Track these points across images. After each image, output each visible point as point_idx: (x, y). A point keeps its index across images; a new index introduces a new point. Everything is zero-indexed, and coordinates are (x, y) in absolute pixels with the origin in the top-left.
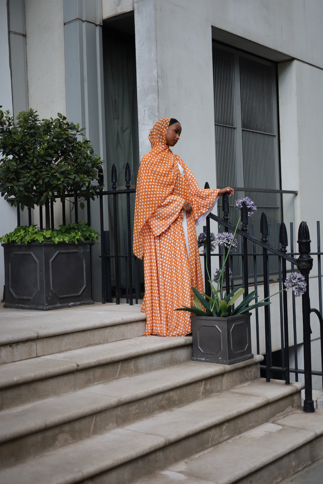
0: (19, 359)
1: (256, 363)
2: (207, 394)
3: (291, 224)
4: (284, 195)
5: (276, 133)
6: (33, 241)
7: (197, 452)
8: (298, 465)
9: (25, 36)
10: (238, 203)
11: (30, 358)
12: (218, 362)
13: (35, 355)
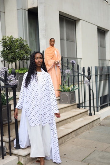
1: (76, 104)
2: (65, 111)
3: (81, 68)
4: (78, 59)
5: (75, 41)
7: (65, 124)
8: (89, 127)
10: (71, 61)
12: (67, 104)
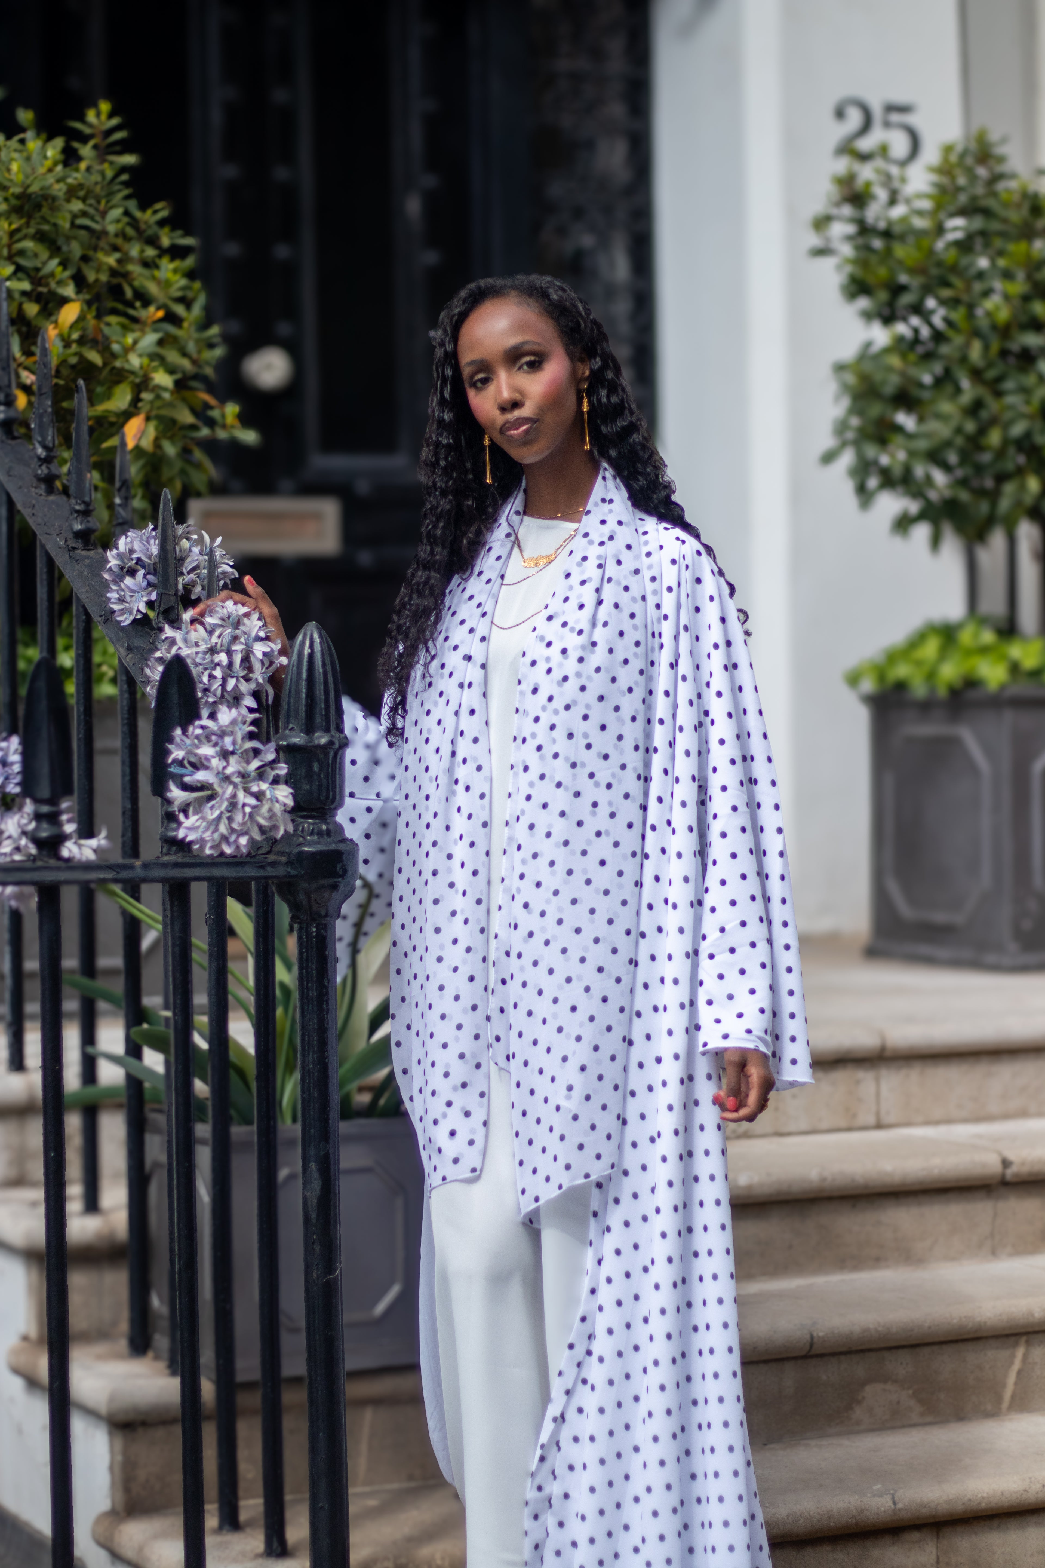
0: (803, 1126)
6: (971, 683)
11: (849, 1129)
13: (871, 1120)
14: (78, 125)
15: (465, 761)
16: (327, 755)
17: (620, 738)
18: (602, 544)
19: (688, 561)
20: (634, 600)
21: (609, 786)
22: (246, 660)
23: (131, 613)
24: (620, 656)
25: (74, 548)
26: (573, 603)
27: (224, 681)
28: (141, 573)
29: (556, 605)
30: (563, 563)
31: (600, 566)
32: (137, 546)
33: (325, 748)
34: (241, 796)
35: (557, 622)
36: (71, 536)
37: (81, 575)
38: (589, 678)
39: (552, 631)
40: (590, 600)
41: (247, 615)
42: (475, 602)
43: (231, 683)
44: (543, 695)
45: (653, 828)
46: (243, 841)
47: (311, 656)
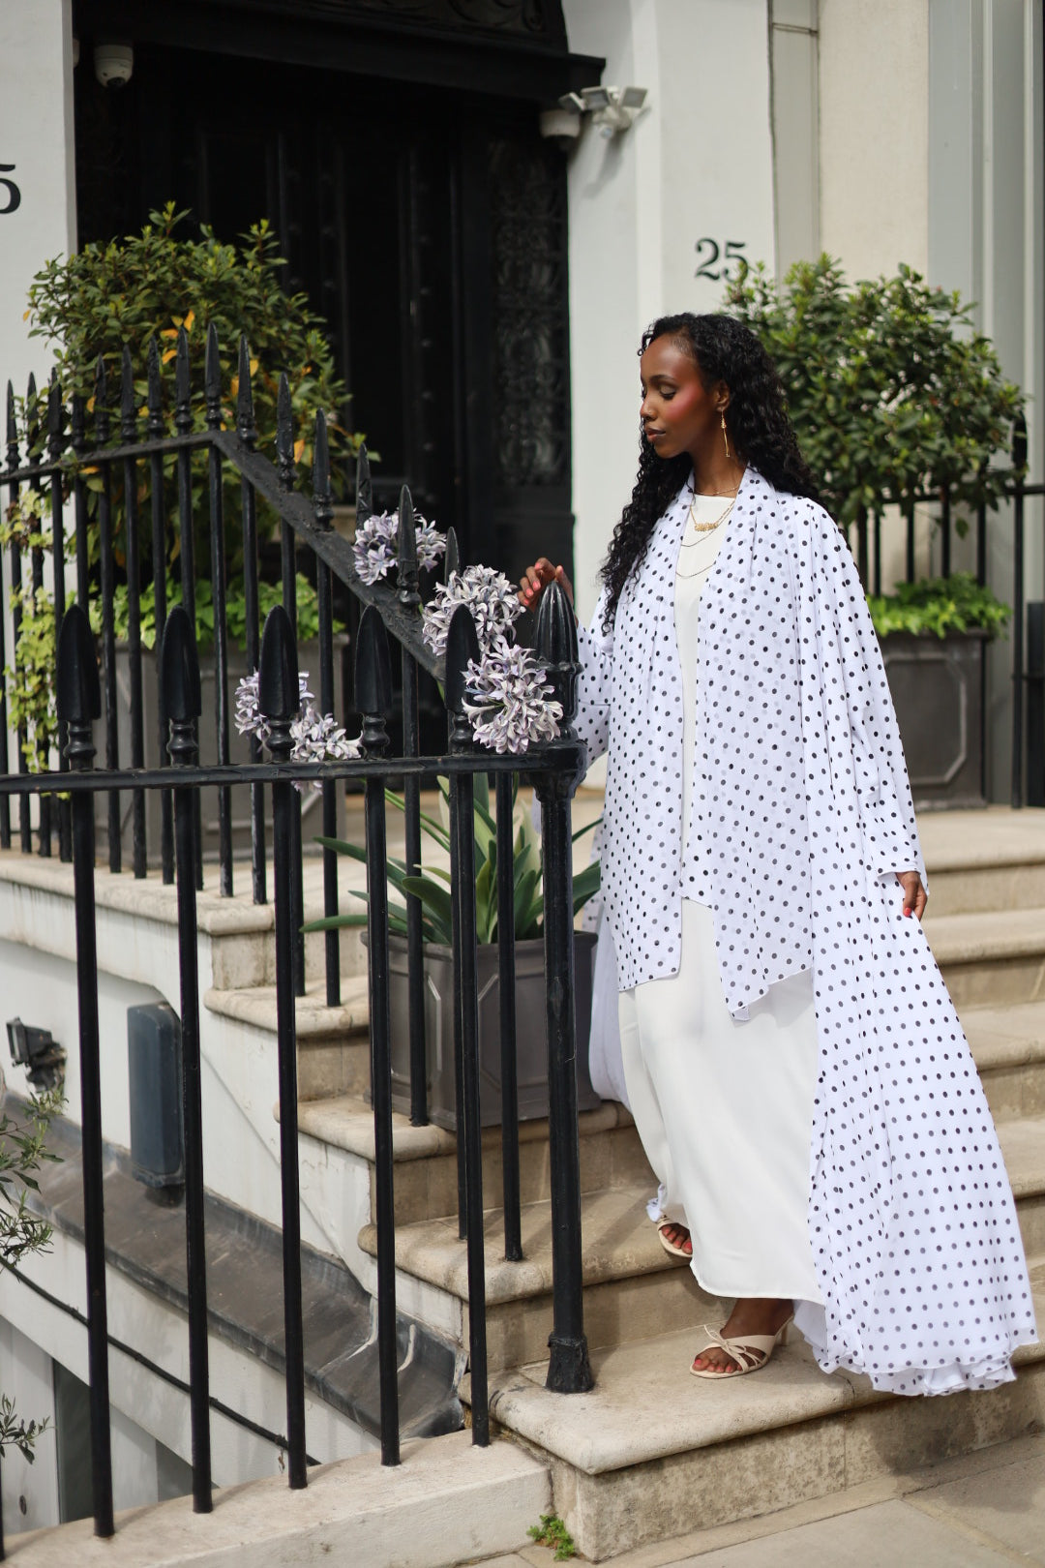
9: (814, 33)
14: (245, 236)
15: (661, 674)
16: (568, 679)
17: (779, 655)
18: (752, 513)
19: (817, 522)
20: (780, 553)
21: (774, 691)
22: (498, 607)
23: (373, 576)
24: (772, 596)
25: (318, 530)
26: (735, 559)
27: (486, 624)
28: (382, 548)
29: (722, 563)
30: (724, 530)
31: (752, 530)
32: (378, 527)
33: (566, 673)
34: (526, 711)
35: (724, 575)
36: (314, 521)
37: (327, 549)
38: (752, 614)
39: (720, 581)
40: (747, 556)
41: (496, 576)
42: (663, 557)
43: (490, 626)
44: (719, 629)
45: (807, 719)
46: (525, 742)
47: (556, 605)
